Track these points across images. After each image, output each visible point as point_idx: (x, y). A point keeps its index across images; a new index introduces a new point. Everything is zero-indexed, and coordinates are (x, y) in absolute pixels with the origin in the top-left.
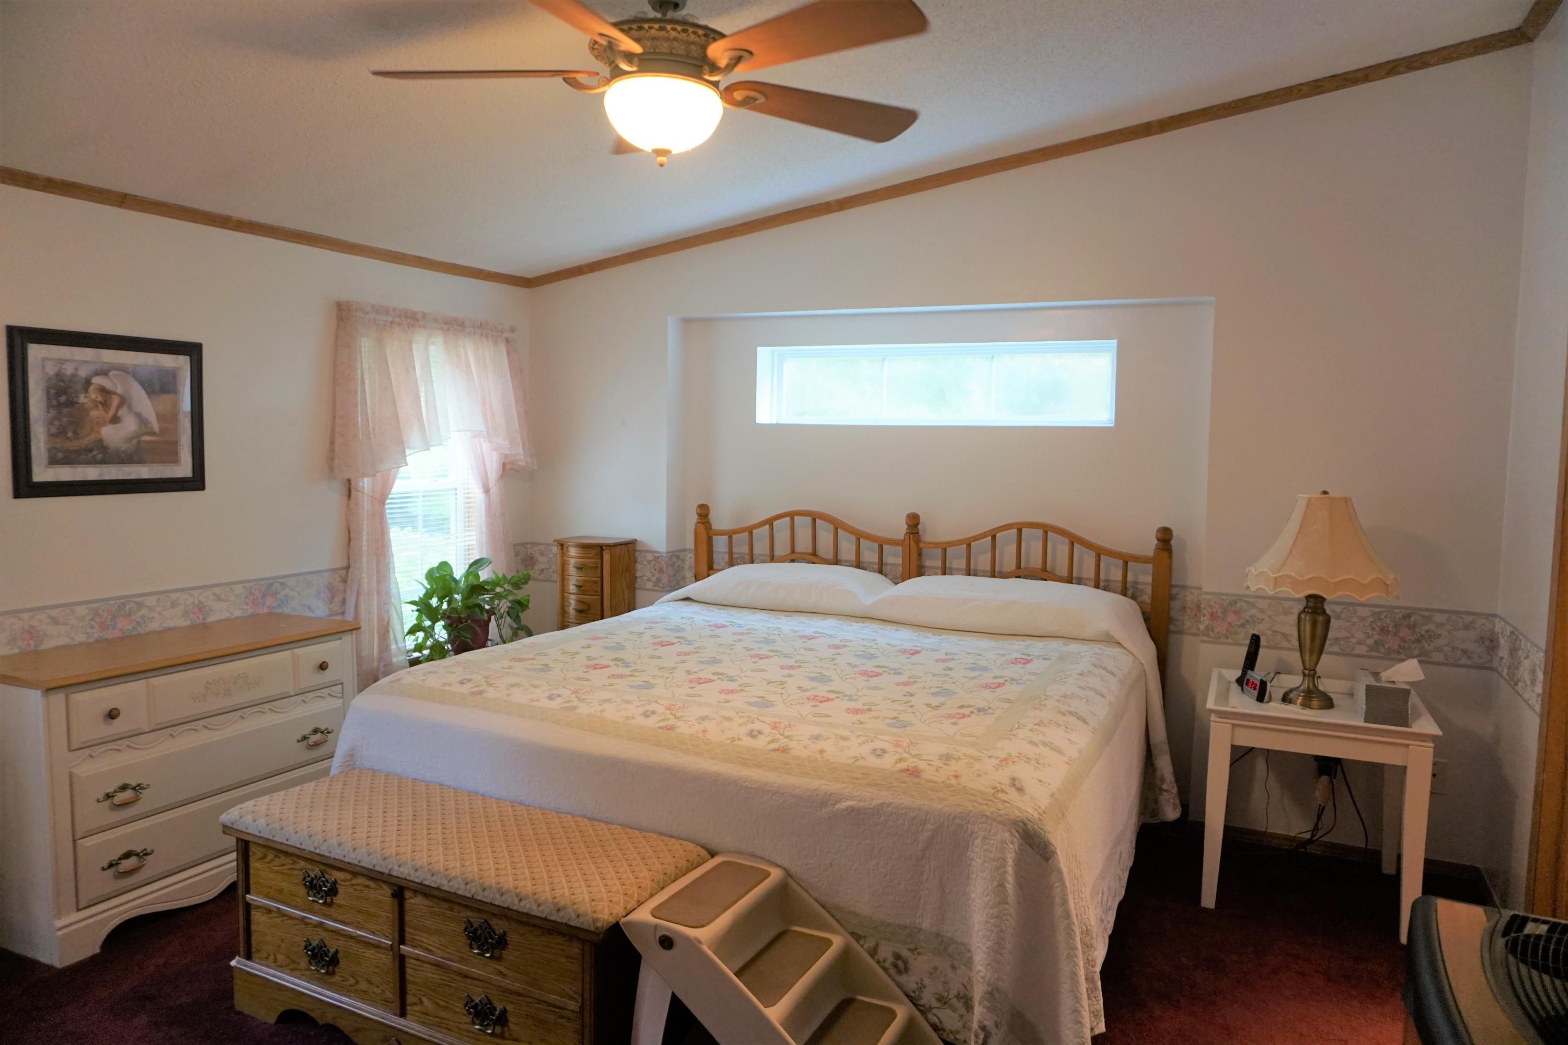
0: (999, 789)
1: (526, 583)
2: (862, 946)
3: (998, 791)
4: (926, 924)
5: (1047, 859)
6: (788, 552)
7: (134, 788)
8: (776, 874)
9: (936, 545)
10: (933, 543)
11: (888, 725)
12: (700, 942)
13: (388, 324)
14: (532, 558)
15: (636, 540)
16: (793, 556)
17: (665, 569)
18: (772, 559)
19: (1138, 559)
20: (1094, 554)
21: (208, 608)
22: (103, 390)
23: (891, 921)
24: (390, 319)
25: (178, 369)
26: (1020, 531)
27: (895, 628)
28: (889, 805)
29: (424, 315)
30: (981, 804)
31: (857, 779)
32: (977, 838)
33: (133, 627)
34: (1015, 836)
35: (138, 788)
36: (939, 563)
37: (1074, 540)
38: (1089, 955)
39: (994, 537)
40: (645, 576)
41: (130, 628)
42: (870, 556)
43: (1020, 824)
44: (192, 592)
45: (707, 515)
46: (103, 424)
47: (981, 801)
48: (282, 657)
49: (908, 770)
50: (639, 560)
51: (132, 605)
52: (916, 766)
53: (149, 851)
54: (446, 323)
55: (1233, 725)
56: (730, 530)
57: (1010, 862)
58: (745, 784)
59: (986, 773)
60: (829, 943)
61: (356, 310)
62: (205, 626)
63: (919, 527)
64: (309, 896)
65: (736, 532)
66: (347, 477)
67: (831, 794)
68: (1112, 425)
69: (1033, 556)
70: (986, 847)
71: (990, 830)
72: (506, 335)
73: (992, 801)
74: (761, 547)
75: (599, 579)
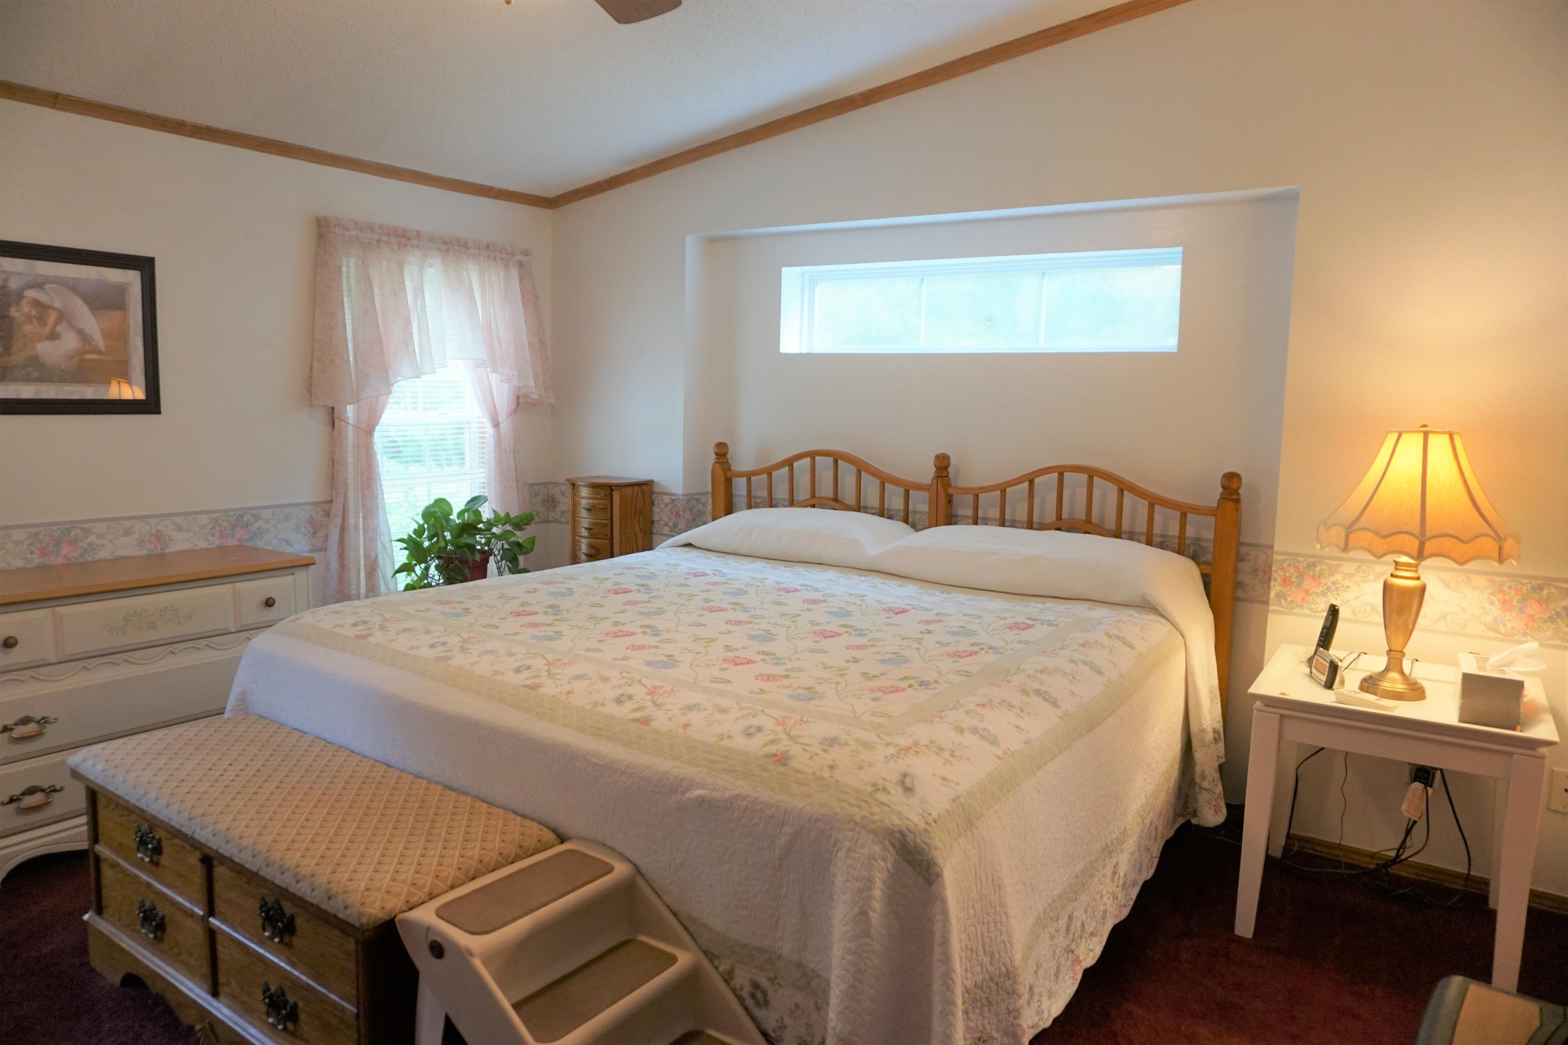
0: (881, 787)
1: (528, 524)
2: (716, 968)
3: (878, 789)
4: (786, 949)
5: (930, 883)
6: (809, 497)
7: (38, 722)
8: (621, 869)
9: (967, 491)
10: (965, 489)
11: (791, 697)
12: (471, 954)
13: (375, 242)
14: (553, 499)
15: (652, 481)
16: (813, 502)
17: (681, 513)
18: (792, 503)
19: (1196, 510)
20: (1146, 503)
21: (167, 537)
22: (36, 303)
23: (746, 941)
24: (377, 237)
25: (127, 284)
26: (1061, 475)
27: (899, 583)
28: (745, 798)
29: (418, 234)
30: (851, 805)
31: (714, 762)
32: (841, 849)
33: (80, 555)
34: (888, 851)
35: (43, 722)
36: (970, 512)
37: (1123, 487)
38: (1009, 1003)
39: (1031, 482)
40: (662, 520)
41: (76, 555)
42: (895, 501)
43: (897, 835)
44: (149, 520)
45: (725, 455)
46: (39, 341)
47: (853, 801)
48: (223, 590)
49: (775, 755)
50: (656, 503)
51: (78, 531)
52: (788, 751)
53: (58, 787)
54: (445, 243)
55: (1282, 716)
56: (748, 472)
57: (879, 883)
58: (594, 759)
59: (870, 765)
60: (671, 960)
61: (335, 226)
62: (162, 556)
63: (949, 469)
64: (139, 852)
65: (754, 473)
66: (330, 405)
67: (681, 780)
68: (1176, 351)
69: (1075, 504)
70: (850, 862)
71: (857, 840)
72: (518, 258)
73: (867, 802)
74: (781, 492)
75: (608, 522)
